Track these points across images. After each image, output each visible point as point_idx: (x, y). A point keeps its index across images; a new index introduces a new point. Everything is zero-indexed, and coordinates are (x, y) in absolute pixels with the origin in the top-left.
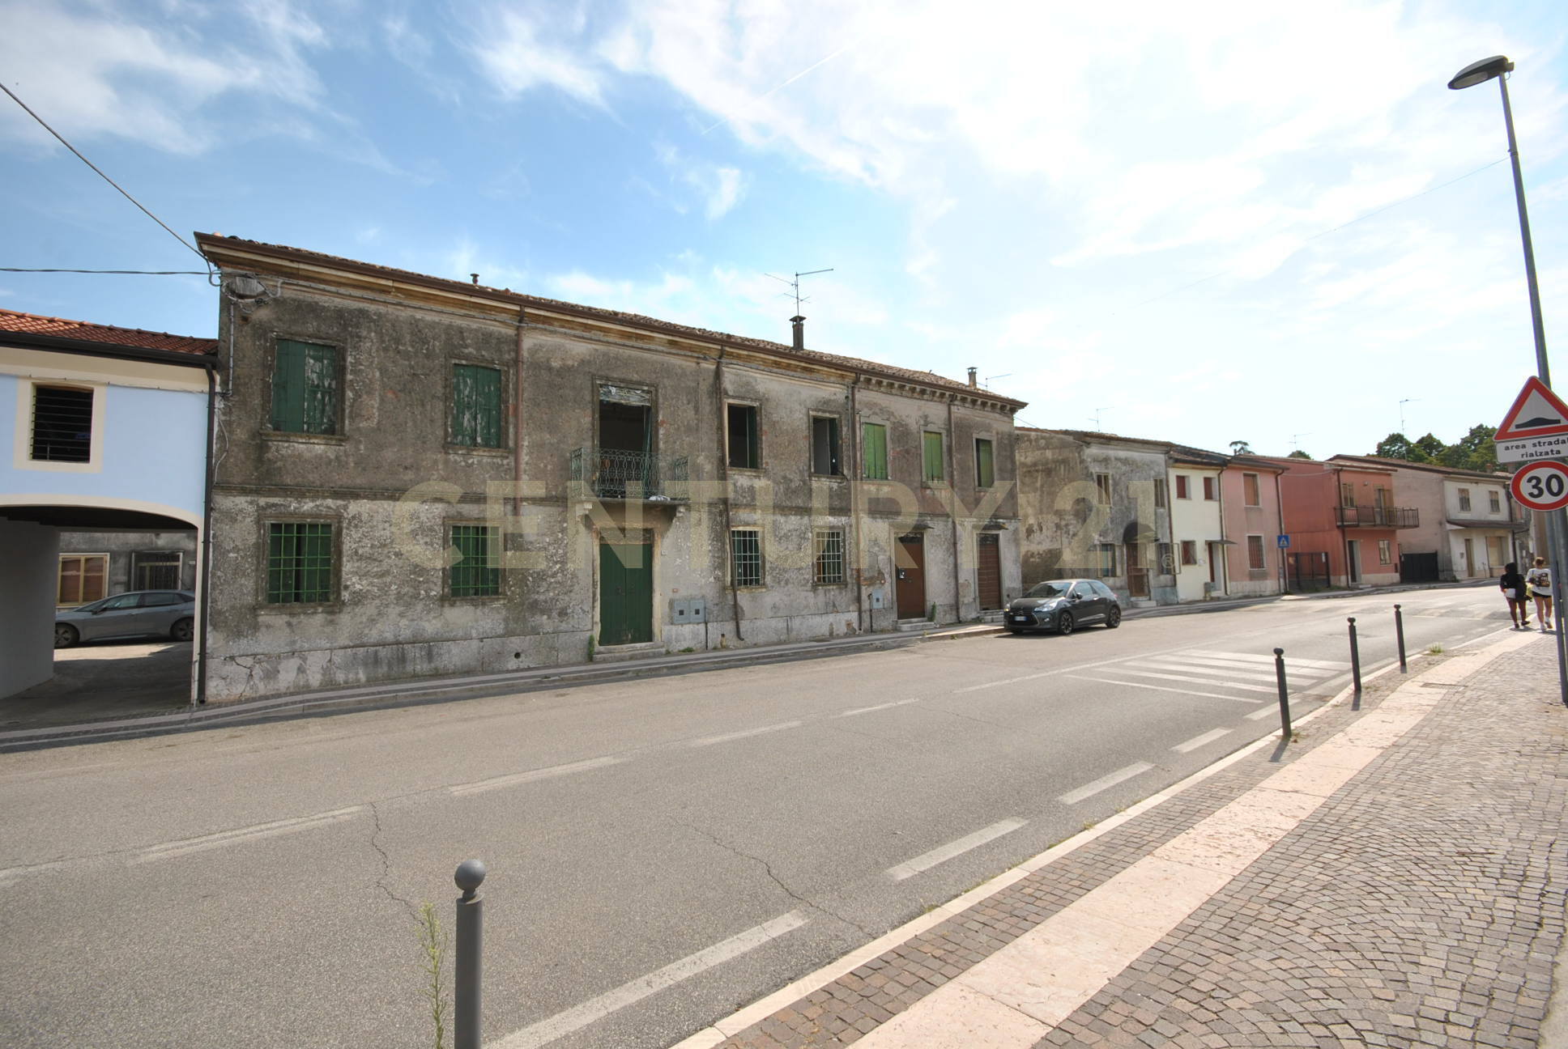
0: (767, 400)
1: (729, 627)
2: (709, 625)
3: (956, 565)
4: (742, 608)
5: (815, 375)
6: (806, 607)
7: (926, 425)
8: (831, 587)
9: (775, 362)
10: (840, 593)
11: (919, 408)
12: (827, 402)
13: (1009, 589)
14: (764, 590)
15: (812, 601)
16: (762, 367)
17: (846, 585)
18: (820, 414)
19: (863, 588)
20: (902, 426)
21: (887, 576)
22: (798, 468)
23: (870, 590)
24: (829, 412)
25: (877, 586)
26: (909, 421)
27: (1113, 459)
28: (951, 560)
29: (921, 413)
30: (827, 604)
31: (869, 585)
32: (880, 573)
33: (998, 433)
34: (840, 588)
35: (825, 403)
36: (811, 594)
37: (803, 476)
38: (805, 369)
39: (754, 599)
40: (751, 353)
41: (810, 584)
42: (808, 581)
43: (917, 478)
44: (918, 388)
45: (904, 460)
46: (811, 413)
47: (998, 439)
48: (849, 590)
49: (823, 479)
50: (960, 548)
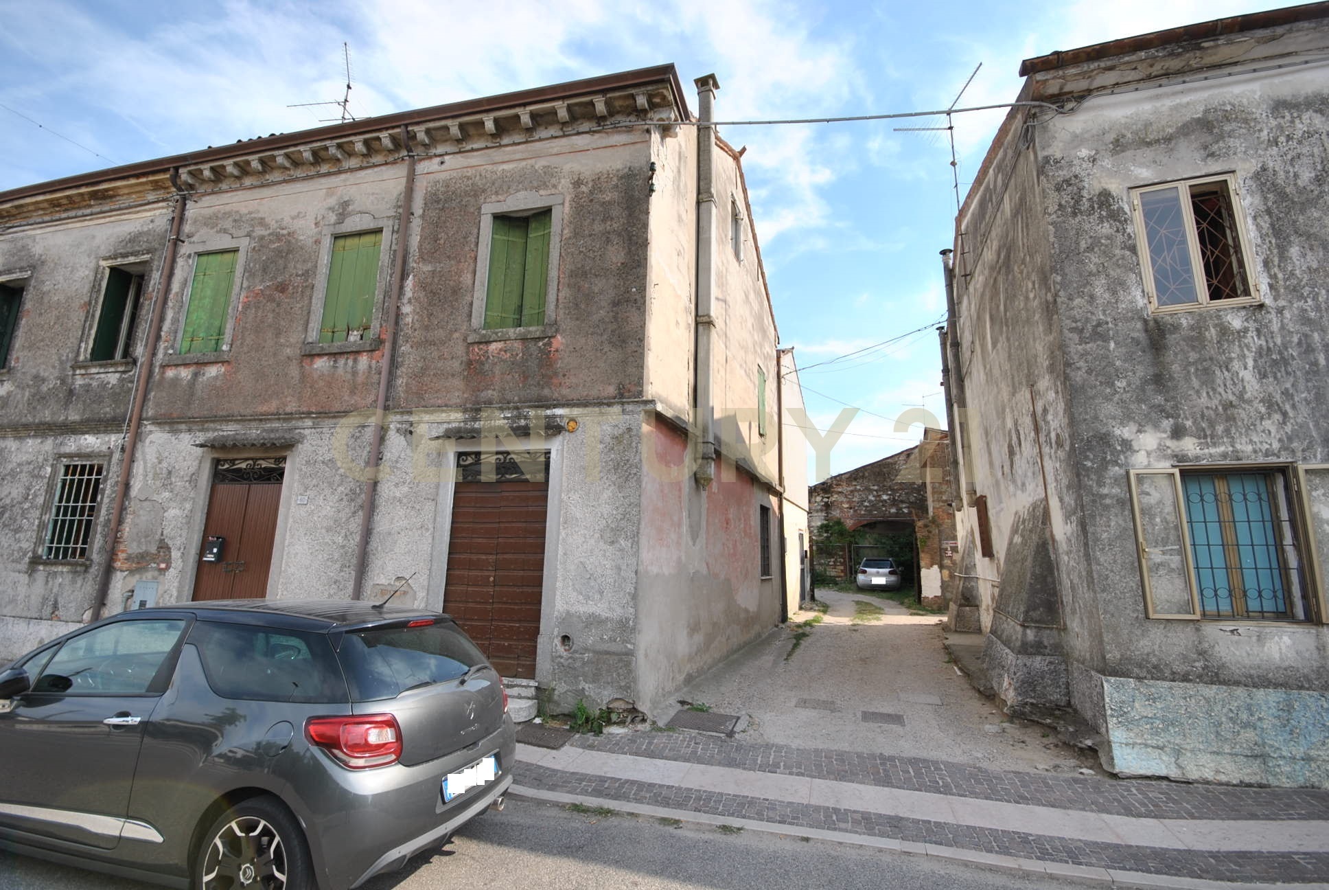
0: (43, 263)
3: (367, 533)
5: (123, 202)
6: (13, 601)
7: (342, 217)
8: (60, 568)
10: (74, 582)
11: (330, 192)
12: (134, 239)
15: (22, 590)
16: (47, 218)
17: (87, 568)
18: (119, 261)
19: (118, 576)
20: (279, 237)
21: (175, 554)
22: (60, 359)
23: (133, 581)
24: (132, 254)
25: (149, 575)
26: (298, 224)
28: (356, 524)
29: (332, 201)
30: (45, 599)
31: (132, 572)
32: (164, 547)
34: (75, 573)
35: (131, 241)
36: (24, 578)
37: (64, 369)
41: (27, 560)
42: (25, 554)
43: (295, 337)
44: (306, 152)
45: (270, 306)
46: (103, 263)
47: (577, 198)
48: (90, 577)
49: (94, 370)
50: (386, 489)
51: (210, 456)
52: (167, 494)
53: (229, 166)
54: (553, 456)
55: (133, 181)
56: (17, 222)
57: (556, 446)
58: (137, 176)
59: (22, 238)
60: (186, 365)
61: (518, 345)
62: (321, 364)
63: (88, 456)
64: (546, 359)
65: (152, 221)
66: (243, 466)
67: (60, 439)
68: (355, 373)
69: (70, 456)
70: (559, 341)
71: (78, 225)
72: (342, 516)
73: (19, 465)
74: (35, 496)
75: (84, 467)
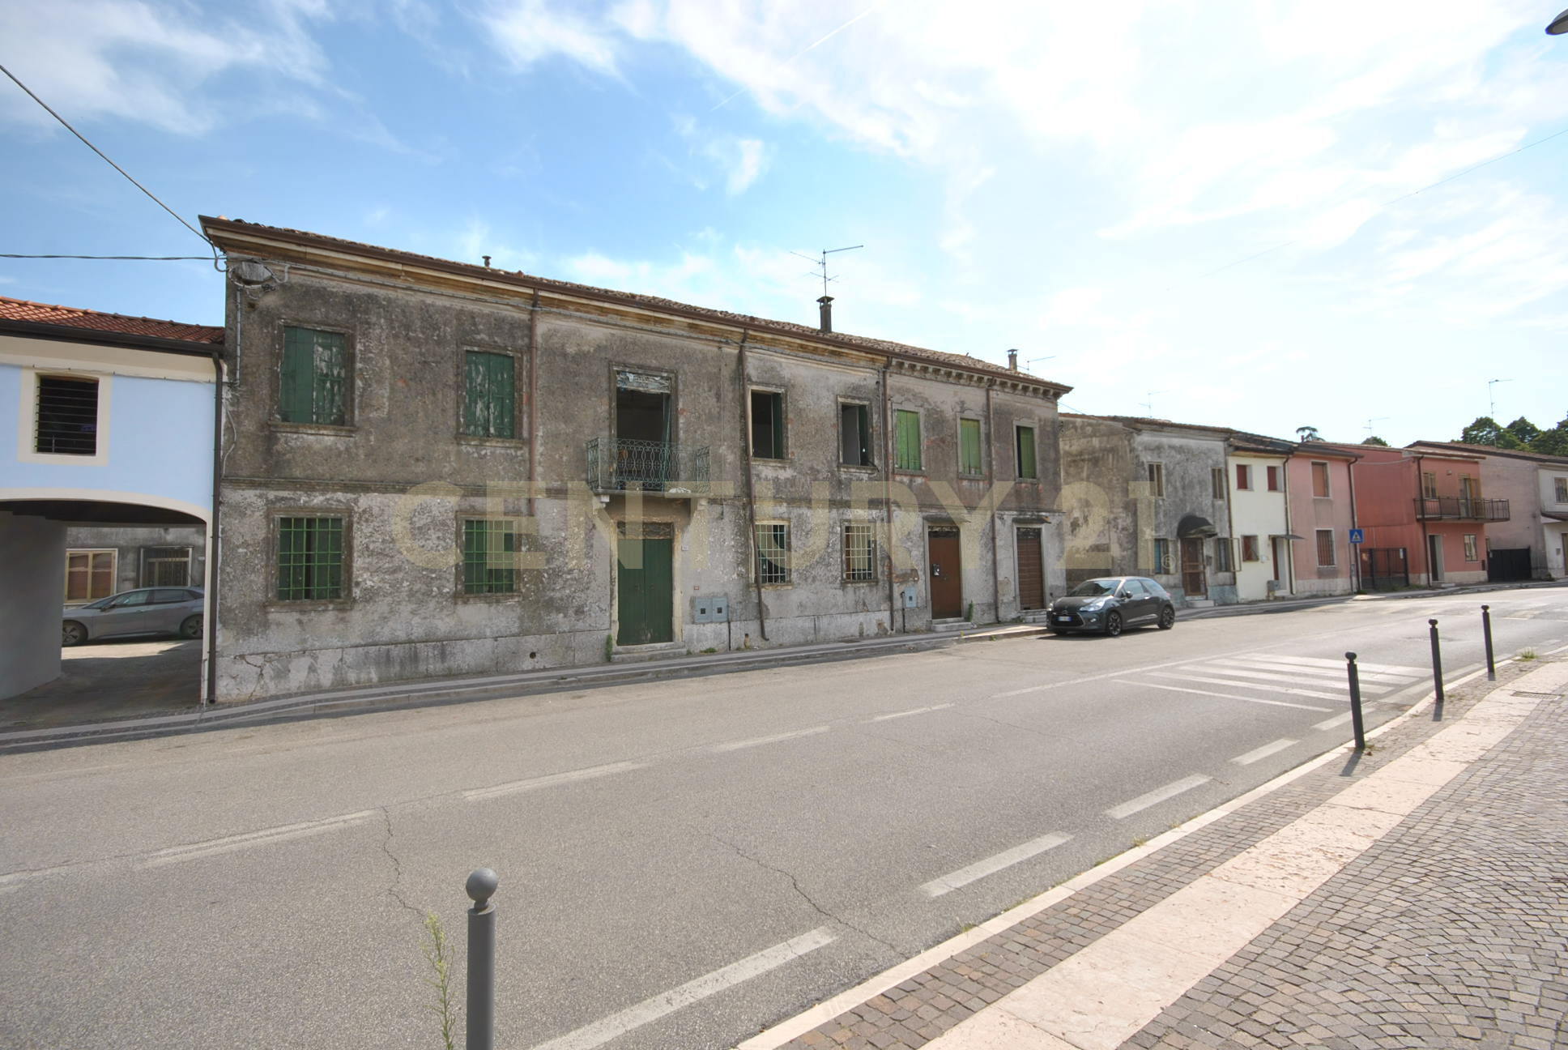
0: (793, 386)
1: (753, 627)
2: (732, 624)
3: (994, 561)
4: (766, 607)
5: (843, 360)
6: (835, 605)
7: (962, 412)
8: (861, 585)
9: (801, 346)
10: (871, 591)
11: (956, 394)
12: (856, 388)
14: (790, 588)
15: (840, 599)
16: (788, 352)
17: (877, 582)
18: (849, 401)
19: (895, 586)
20: (937, 412)
21: (920, 573)
22: (826, 459)
23: (903, 588)
24: (859, 398)
25: (910, 584)
26: (944, 407)
27: (1166, 447)
28: (990, 556)
29: (957, 399)
30: (857, 603)
31: (901, 583)
32: (914, 570)
33: (1040, 420)
34: (871, 586)
35: (854, 389)
36: (840, 592)
37: (831, 466)
38: (833, 353)
39: (779, 597)
40: (776, 337)
41: (838, 581)
42: (836, 578)
43: (953, 468)
44: (954, 372)
45: (939, 450)
46: (840, 400)
47: (1040, 427)
48: (880, 588)
49: (853, 470)
50: (998, 543)
51: (927, 525)
52: (909, 544)
53: (919, 366)
54: (1043, 531)
57: (1043, 527)
59: (775, 361)
60: (906, 475)
61: (1029, 485)
62: (965, 483)
63: (863, 522)
64: (1038, 493)
65: (865, 380)
66: (937, 530)
67: (841, 511)
68: (979, 490)
69: (850, 521)
70: (1041, 486)
71: (816, 366)
72: (984, 553)
73: (816, 525)
74: (834, 545)
75: (863, 528)
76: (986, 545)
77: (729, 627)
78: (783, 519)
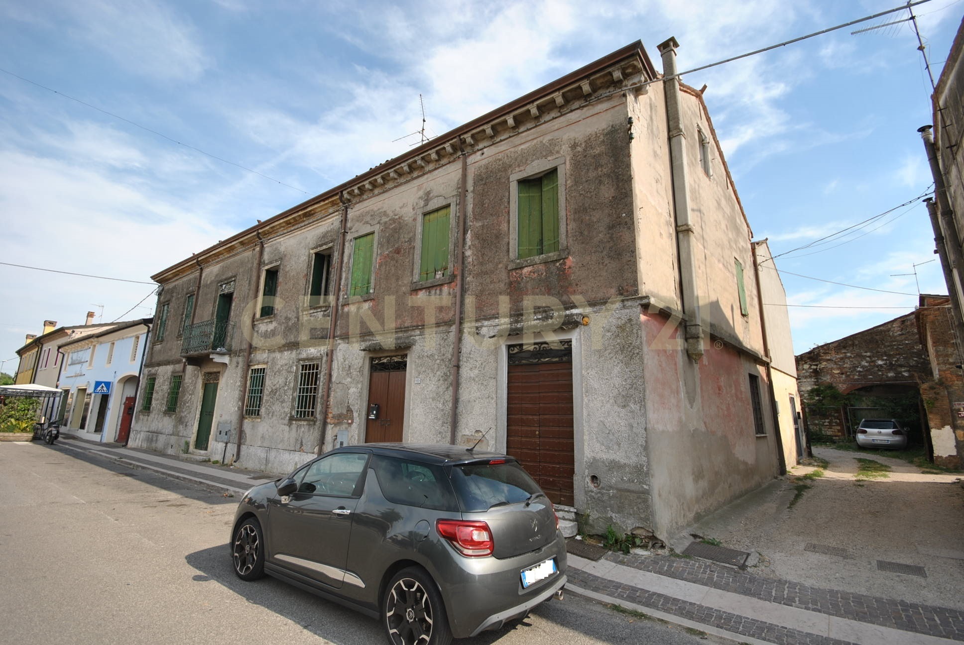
0: (285, 256)
1: (232, 449)
2: (229, 445)
3: (456, 401)
4: (245, 434)
5: (318, 216)
6: (282, 441)
7: (427, 202)
8: (303, 423)
10: (309, 430)
11: (420, 187)
12: (324, 236)
13: (594, 463)
14: (259, 420)
15: (286, 435)
16: (285, 231)
17: (315, 422)
18: (319, 249)
19: (329, 427)
20: (394, 221)
21: (355, 415)
23: (337, 429)
24: (324, 244)
25: (344, 426)
26: (404, 211)
28: (449, 395)
29: (421, 193)
30: (297, 440)
31: (336, 425)
32: (349, 410)
33: (574, 146)
34: (309, 425)
35: (323, 237)
36: (287, 428)
39: (253, 427)
41: (288, 418)
42: (286, 415)
43: (407, 280)
45: (393, 263)
46: (311, 252)
47: (574, 157)
48: (316, 427)
50: (465, 372)
51: (368, 356)
52: (349, 380)
53: (367, 184)
55: (322, 203)
56: (272, 236)
58: (324, 200)
59: (275, 244)
61: (542, 267)
62: (422, 295)
63: (312, 359)
64: (563, 274)
65: (332, 224)
66: (385, 361)
67: (298, 351)
69: (304, 360)
70: (571, 261)
71: (299, 232)
72: (441, 390)
73: (282, 366)
74: (290, 383)
75: (310, 365)
76: (445, 377)
77: (226, 446)
78: (264, 363)
